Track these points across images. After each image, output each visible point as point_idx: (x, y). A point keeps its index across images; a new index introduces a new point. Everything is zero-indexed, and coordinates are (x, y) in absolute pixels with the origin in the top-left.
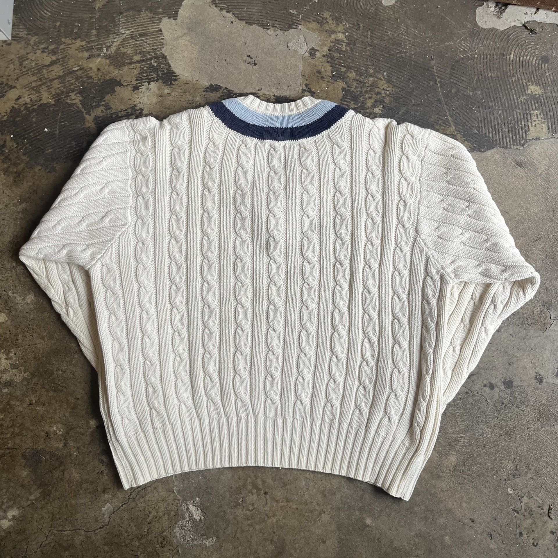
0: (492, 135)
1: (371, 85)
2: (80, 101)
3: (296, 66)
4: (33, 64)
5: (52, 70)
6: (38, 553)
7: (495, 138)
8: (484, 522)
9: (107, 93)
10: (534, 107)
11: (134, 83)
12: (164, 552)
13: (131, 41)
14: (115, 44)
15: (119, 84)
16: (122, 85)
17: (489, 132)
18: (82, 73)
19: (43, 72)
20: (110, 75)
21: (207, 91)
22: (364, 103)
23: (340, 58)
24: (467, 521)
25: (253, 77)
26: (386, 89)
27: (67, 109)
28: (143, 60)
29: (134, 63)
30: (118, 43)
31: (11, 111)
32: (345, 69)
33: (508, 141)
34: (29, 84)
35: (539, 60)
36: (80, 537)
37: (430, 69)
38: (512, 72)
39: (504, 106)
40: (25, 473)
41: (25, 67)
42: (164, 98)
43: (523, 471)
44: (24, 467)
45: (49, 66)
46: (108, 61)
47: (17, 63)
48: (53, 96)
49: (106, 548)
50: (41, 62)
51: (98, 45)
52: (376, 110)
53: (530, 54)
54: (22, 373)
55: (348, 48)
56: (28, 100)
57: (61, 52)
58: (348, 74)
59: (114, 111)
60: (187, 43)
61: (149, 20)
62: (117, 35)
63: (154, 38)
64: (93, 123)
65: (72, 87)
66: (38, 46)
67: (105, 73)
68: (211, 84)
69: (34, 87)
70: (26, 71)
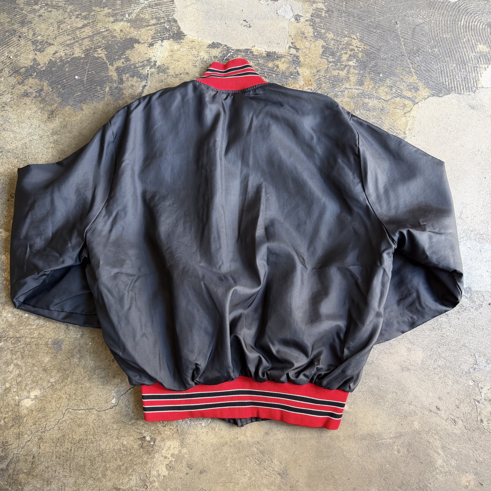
0: (449, 84)
1: (346, 43)
2: (105, 55)
3: (284, 28)
4: (69, 26)
5: (84, 32)
6: (55, 429)
7: (450, 86)
8: (449, 410)
9: (128, 48)
10: (482, 62)
11: (150, 41)
12: (166, 431)
13: (148, 9)
14: (135, 11)
15: (138, 42)
16: (140, 42)
17: (446, 81)
18: (108, 34)
19: (76, 33)
20: (131, 35)
21: (210, 48)
22: (340, 57)
23: (321, 22)
24: (434, 409)
25: (248, 37)
26: (358, 46)
27: (94, 61)
28: (158, 24)
29: (150, 25)
30: (138, 11)
31: (49, 63)
32: (324, 31)
33: (462, 88)
34: (65, 42)
35: (486, 25)
36: (93, 416)
37: (395, 31)
38: (463, 34)
39: (457, 61)
40: (47, 359)
41: (62, 29)
42: (174, 52)
43: (482, 365)
44: (47, 353)
45: (81, 28)
46: (129, 24)
47: (56, 26)
48: (83, 51)
49: (115, 426)
50: (75, 25)
51: (121, 12)
52: (351, 63)
53: (477, 20)
55: (327, 15)
56: (64, 54)
57: (92, 17)
58: (327, 35)
59: (132, 62)
60: (194, 10)
62: (138, 4)
63: (168, 6)
64: (115, 72)
65: (99, 44)
66: (73, 13)
67: (126, 33)
68: (213, 42)
69: (68, 44)
70: (63, 32)
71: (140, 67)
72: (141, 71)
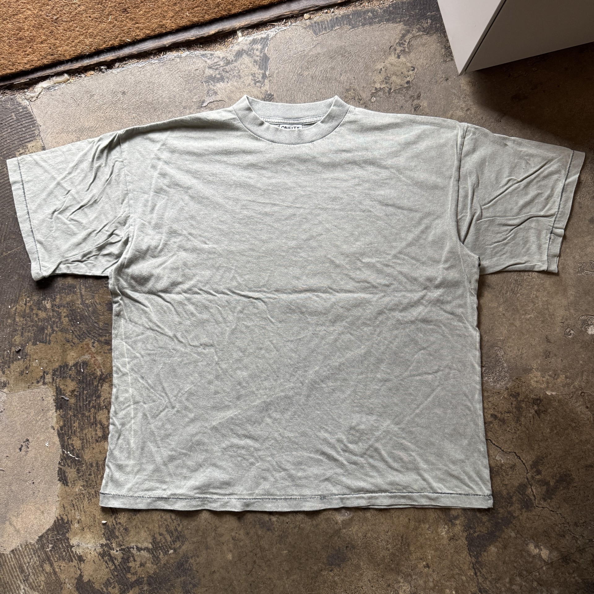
1: (24, 318)
3: (20, 398)
9: (93, 588)
11: (75, 563)
12: (522, 391)
13: (31, 580)
15: (80, 579)
16: (80, 575)
20: (72, 591)
21: (67, 483)
22: (43, 320)
23: (3, 355)
25: (42, 439)
26: (25, 302)
28: (49, 560)
29: (54, 570)
32: (13, 348)
40: (493, 549)
42: (84, 526)
43: (354, 93)
44: (487, 552)
52: (48, 306)
54: (401, 584)
58: (17, 343)
59: (110, 575)
60: (19, 519)
61: (4, 567)
63: (22, 555)
68: (59, 480)
71: (114, 563)
72: (120, 560)
